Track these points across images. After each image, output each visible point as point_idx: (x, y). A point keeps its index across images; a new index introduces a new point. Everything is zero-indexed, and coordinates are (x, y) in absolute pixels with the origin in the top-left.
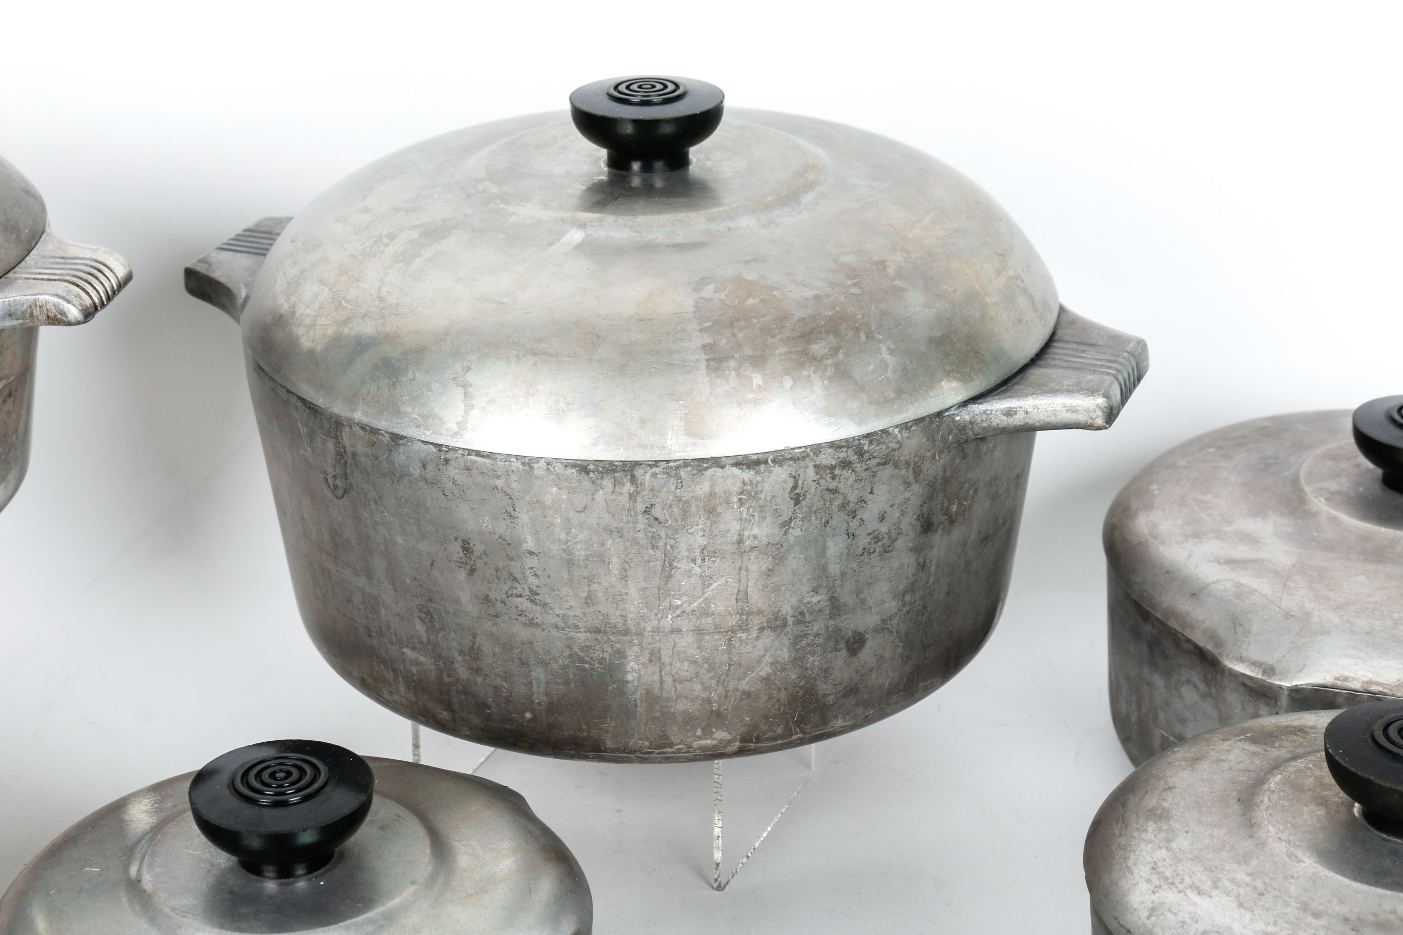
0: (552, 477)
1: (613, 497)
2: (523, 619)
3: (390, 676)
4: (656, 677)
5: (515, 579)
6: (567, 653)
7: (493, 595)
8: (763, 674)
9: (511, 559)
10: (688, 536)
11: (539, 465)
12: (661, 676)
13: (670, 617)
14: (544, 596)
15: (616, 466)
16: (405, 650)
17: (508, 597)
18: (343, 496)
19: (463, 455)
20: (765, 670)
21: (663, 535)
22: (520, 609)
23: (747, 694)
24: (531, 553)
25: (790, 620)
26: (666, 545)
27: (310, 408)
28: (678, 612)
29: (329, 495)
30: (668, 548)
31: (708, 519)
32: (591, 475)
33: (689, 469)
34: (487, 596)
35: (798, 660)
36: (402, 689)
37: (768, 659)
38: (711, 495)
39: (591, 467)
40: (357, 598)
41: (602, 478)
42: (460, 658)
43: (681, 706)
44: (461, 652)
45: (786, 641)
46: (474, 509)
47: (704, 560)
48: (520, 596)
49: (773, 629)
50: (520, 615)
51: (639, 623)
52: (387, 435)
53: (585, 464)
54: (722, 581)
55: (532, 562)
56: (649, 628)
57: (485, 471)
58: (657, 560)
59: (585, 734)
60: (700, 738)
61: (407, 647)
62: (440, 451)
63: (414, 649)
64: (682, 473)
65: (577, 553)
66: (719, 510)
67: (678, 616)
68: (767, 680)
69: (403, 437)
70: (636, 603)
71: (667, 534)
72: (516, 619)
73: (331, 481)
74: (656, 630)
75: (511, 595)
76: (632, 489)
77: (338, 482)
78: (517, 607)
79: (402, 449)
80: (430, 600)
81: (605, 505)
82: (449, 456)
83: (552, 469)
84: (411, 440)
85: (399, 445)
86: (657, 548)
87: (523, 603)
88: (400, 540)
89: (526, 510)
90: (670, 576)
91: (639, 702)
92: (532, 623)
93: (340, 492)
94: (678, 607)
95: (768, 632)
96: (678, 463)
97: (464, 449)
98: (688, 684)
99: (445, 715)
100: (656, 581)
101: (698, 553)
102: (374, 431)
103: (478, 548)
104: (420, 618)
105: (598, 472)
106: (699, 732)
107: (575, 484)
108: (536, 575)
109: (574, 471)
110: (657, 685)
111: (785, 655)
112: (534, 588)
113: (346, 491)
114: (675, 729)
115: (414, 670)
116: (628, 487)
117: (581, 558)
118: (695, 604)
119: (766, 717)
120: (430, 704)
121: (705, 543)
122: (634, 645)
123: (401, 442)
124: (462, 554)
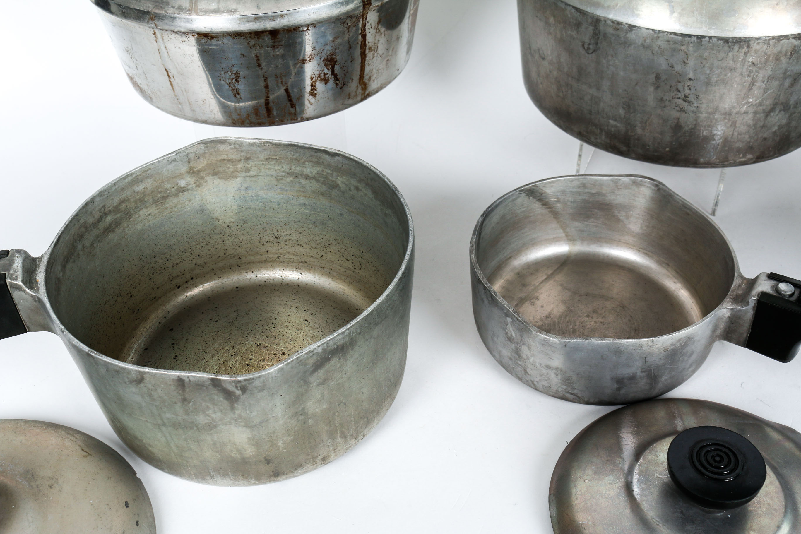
0: (710, 45)
1: (737, 54)
2: (678, 108)
3: (598, 131)
4: (731, 133)
5: (679, 91)
6: (695, 123)
7: (665, 98)
8: (774, 130)
9: (679, 82)
10: (765, 71)
11: (705, 39)
12: (733, 132)
13: (745, 107)
14: (692, 98)
15: (742, 40)
16: (610, 121)
17: (673, 99)
18: (592, 53)
19: (667, 35)
20: (775, 128)
21: (754, 71)
22: (677, 104)
23: (765, 139)
24: (690, 79)
25: (792, 106)
26: (754, 75)
27: (580, 12)
28: (749, 105)
29: (582, 52)
30: (755, 76)
31: (775, 63)
32: (730, 44)
33: (775, 40)
34: (662, 98)
35: (788, 124)
36: (603, 137)
37: (778, 124)
38: (780, 52)
39: (730, 40)
40: (587, 98)
41: (734, 45)
42: (639, 125)
43: (737, 145)
44: (641, 122)
45: (787, 116)
46: (667, 60)
47: (768, 82)
48: (679, 98)
49: (784, 110)
50: (677, 107)
51: (731, 110)
52: (626, 26)
53: (728, 38)
54: (772, 91)
55: (690, 83)
56: (735, 112)
57: (677, 42)
58: (748, 82)
59: (692, 157)
60: (741, 158)
61: (612, 119)
62: (655, 33)
63: (615, 120)
64: (771, 42)
65: (713, 79)
66: (781, 59)
67: (749, 106)
68: (775, 133)
69: (635, 26)
70: (733, 101)
71: (756, 70)
72: (674, 108)
73: (586, 46)
74: (738, 113)
75: (675, 98)
76: (747, 50)
77: (591, 47)
78: (676, 103)
79: (634, 32)
80: (631, 100)
81: (732, 57)
82: (659, 35)
83: (711, 41)
84: (639, 28)
85: (632, 30)
86: (750, 77)
87: (680, 102)
88: (622, 73)
89: (693, 60)
90: (752, 89)
91: (720, 143)
92: (682, 110)
93: (591, 51)
94: (750, 102)
95: (782, 112)
96: (770, 38)
97: (668, 32)
98: (743, 136)
99: (624, 149)
100: (745, 91)
101: (767, 78)
102: (619, 23)
103: (664, 77)
104: (623, 107)
105: (733, 42)
106: (741, 156)
107: (721, 48)
108: (690, 89)
109: (722, 42)
110: (730, 136)
111: (784, 121)
112: (687, 95)
113: (594, 51)
114: (732, 154)
115: (613, 129)
116: (745, 49)
117: (714, 81)
118: (758, 101)
119: (769, 148)
120: (617, 144)
121: (771, 74)
122: (726, 119)
123: (634, 28)
124: (654, 80)
